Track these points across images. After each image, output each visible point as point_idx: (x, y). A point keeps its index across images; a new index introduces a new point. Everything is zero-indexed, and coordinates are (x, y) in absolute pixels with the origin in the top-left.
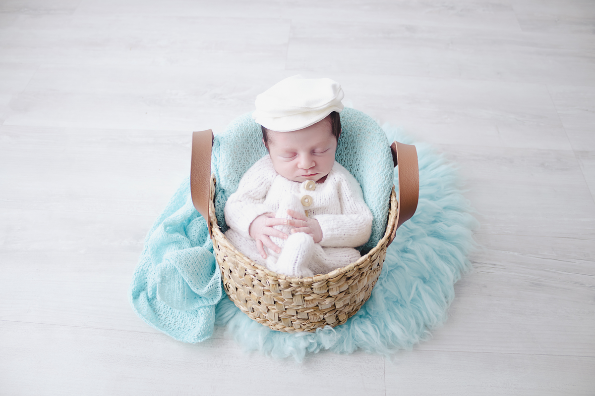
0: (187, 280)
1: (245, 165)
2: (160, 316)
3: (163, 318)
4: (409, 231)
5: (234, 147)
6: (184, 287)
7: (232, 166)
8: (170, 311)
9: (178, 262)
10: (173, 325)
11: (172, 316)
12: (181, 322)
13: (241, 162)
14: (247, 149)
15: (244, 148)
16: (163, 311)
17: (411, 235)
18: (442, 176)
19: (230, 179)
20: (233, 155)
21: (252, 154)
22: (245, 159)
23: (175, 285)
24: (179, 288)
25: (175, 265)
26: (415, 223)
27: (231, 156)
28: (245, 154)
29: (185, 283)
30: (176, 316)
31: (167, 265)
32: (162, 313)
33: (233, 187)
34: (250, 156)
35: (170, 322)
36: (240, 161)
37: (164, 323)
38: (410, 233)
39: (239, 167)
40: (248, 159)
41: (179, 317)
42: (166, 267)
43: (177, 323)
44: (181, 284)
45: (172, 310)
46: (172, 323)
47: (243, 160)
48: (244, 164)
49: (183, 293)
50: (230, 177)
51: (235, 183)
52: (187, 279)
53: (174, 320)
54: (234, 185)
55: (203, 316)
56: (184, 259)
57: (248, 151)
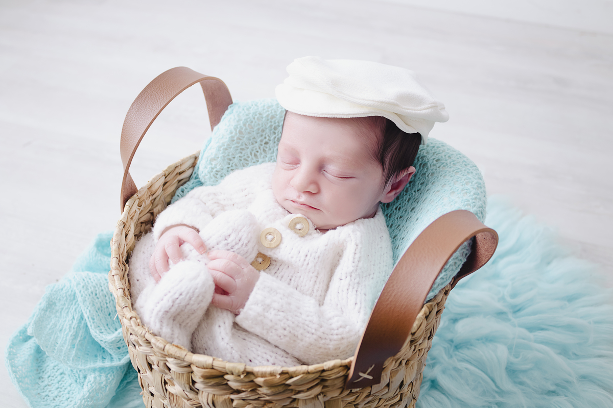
0: (86, 316)
1: (249, 159)
2: (42, 380)
3: (43, 384)
4: (496, 392)
5: (245, 125)
6: (79, 326)
7: (226, 149)
8: (59, 378)
9: (82, 284)
10: (52, 399)
11: (57, 385)
12: (64, 399)
13: (243, 152)
14: (267, 140)
15: (262, 136)
16: (48, 374)
17: (499, 399)
18: (596, 322)
19: (213, 166)
20: (236, 134)
21: (270, 151)
22: (255, 151)
23: (65, 321)
24: (70, 327)
25: (75, 288)
26: (515, 383)
27: (231, 133)
28: (257, 145)
29: (83, 322)
30: (63, 388)
31: (65, 286)
32: (46, 376)
33: (212, 180)
34: (264, 151)
35: (50, 394)
36: (242, 149)
37: (39, 391)
38: (497, 396)
39: (237, 156)
40: (258, 154)
41: (66, 391)
42: (62, 289)
43: (58, 398)
44: (75, 322)
45: (63, 377)
46: (52, 395)
47: (249, 151)
48: (248, 157)
49: (75, 336)
50: (214, 163)
51: (218, 176)
52: (88, 313)
53: (56, 393)
54: (214, 178)
55: (89, 386)
56: (94, 284)
57: (266, 143)
